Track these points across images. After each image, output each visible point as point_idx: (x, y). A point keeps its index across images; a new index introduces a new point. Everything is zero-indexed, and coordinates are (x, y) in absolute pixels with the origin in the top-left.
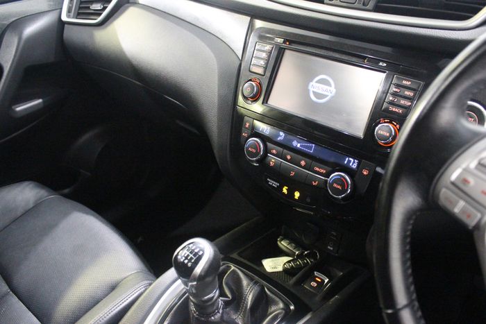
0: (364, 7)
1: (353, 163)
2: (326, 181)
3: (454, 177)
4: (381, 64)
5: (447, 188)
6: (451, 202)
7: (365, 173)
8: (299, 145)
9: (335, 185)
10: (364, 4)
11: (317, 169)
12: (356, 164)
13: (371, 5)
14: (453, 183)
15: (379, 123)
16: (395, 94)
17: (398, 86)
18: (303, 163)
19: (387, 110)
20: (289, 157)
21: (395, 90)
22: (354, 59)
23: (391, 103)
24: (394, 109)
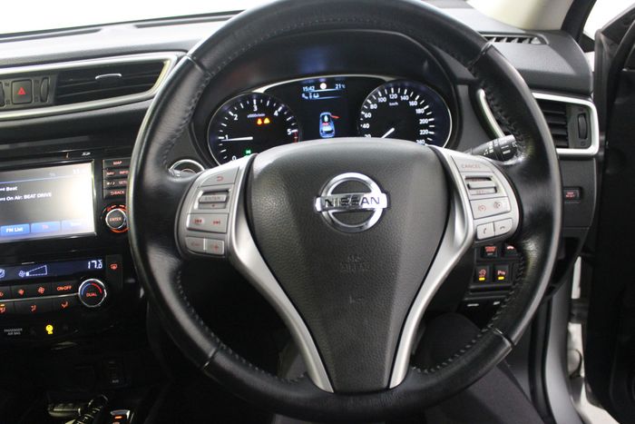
0: (43, 104)
1: (98, 264)
2: (77, 296)
3: (188, 224)
4: (84, 154)
5: (187, 236)
6: (197, 245)
7: (114, 268)
8: (28, 274)
9: (88, 295)
10: (42, 101)
11: (61, 288)
12: (101, 264)
13: (50, 99)
14: (190, 229)
15: (107, 212)
16: (110, 179)
17: (110, 169)
18: (41, 290)
19: (109, 197)
20: (21, 292)
21: (108, 174)
22: (54, 159)
23: (111, 188)
24: (116, 193)
